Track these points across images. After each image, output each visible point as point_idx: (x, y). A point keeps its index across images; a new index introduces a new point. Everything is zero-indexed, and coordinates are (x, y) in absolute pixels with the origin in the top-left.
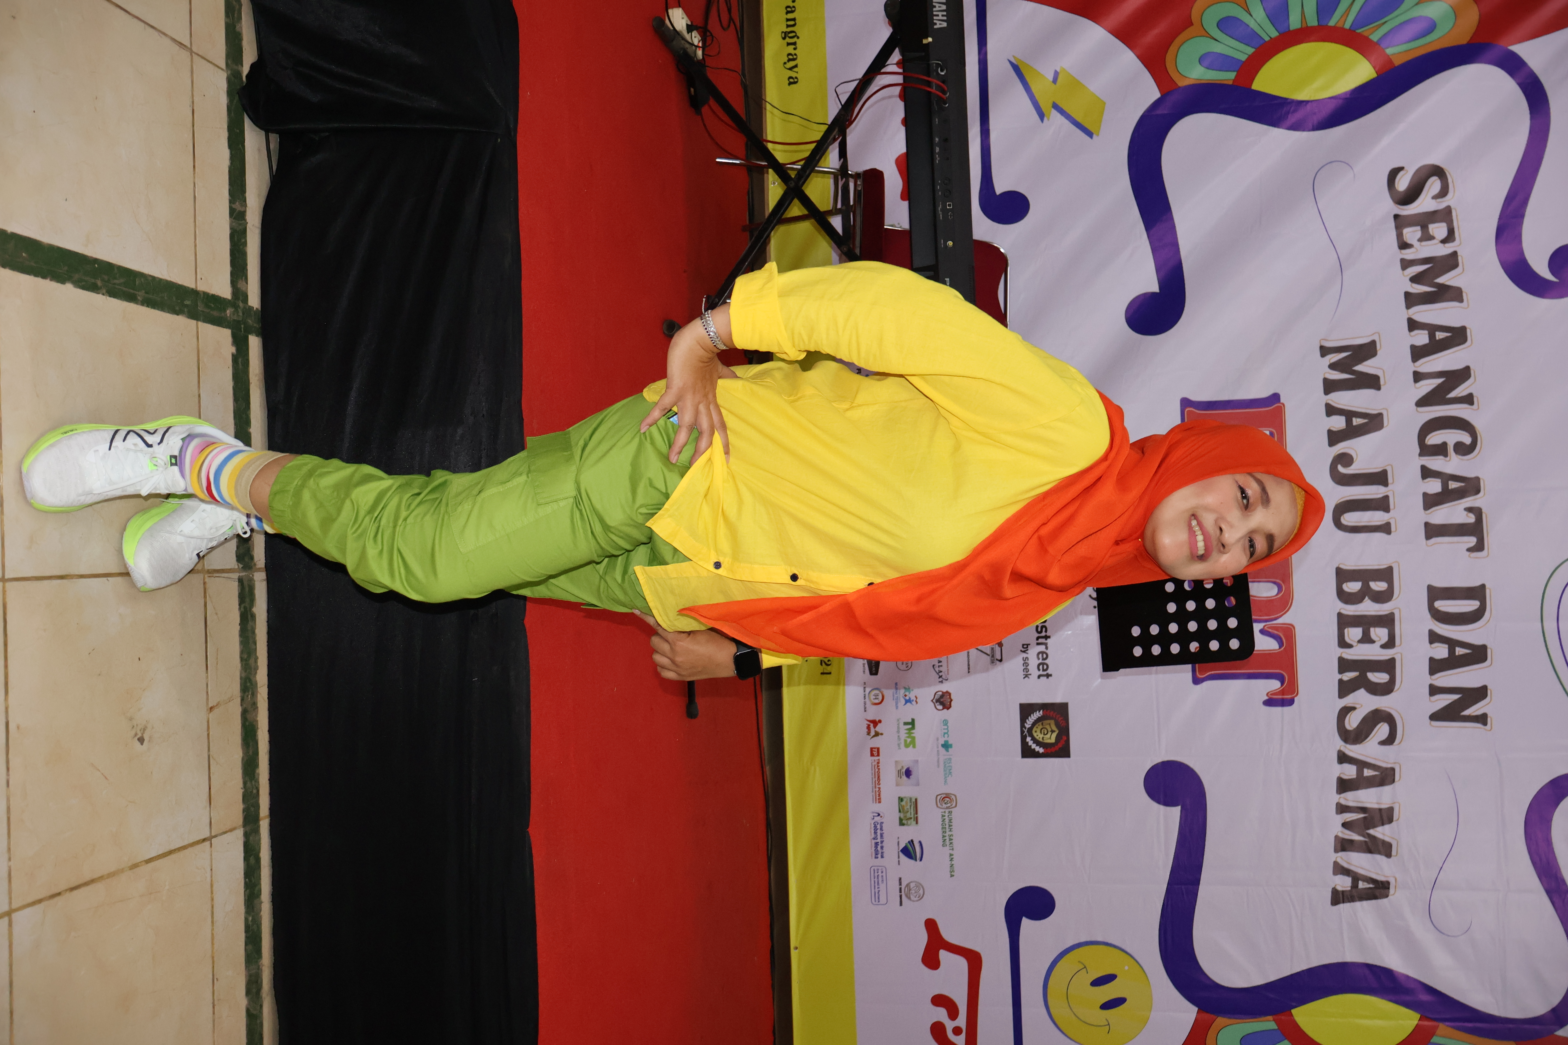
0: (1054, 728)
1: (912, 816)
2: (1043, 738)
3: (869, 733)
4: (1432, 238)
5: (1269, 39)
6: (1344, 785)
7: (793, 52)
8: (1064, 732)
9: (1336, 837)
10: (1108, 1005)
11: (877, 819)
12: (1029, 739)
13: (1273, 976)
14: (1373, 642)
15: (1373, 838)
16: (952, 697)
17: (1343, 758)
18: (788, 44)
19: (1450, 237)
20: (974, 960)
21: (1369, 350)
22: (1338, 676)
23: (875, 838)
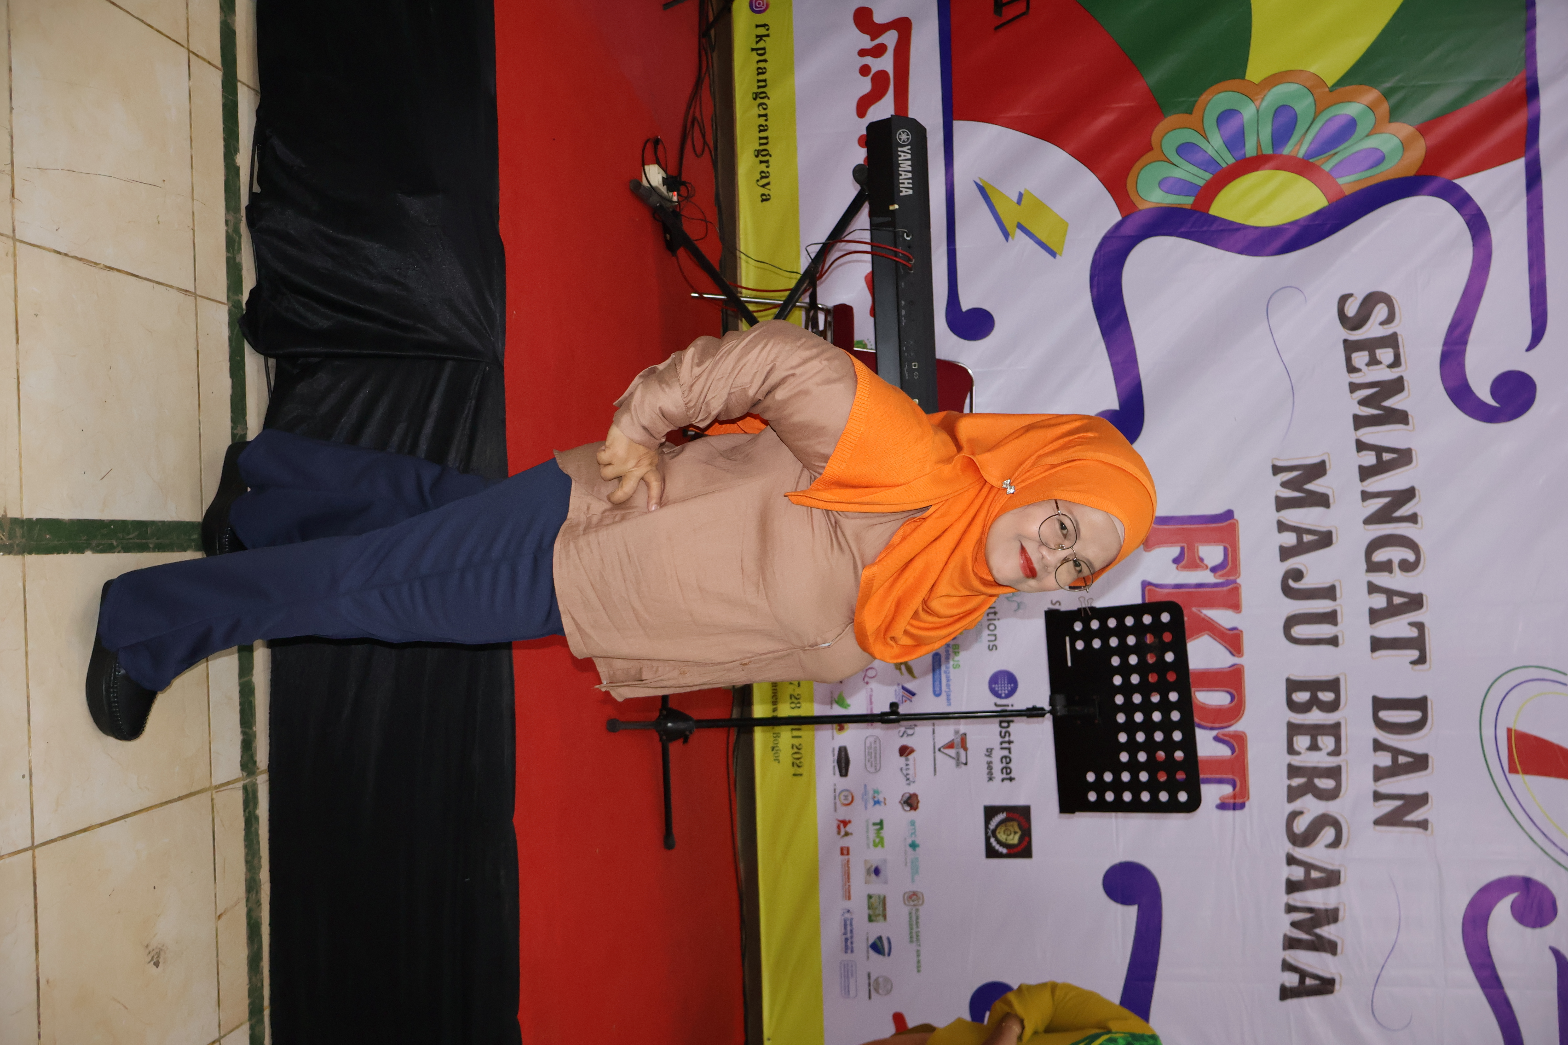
0: (1017, 829)
1: (881, 913)
2: (1006, 840)
3: (839, 833)
4: (1379, 363)
5: (1226, 165)
6: (1292, 887)
7: (765, 170)
8: (1026, 834)
9: (1285, 936)
11: (847, 915)
12: (992, 840)
14: (1320, 750)
15: (1319, 937)
16: (920, 798)
17: (1291, 860)
18: (761, 162)
19: (1396, 362)
21: (1318, 470)
22: (1287, 782)
23: (845, 934)
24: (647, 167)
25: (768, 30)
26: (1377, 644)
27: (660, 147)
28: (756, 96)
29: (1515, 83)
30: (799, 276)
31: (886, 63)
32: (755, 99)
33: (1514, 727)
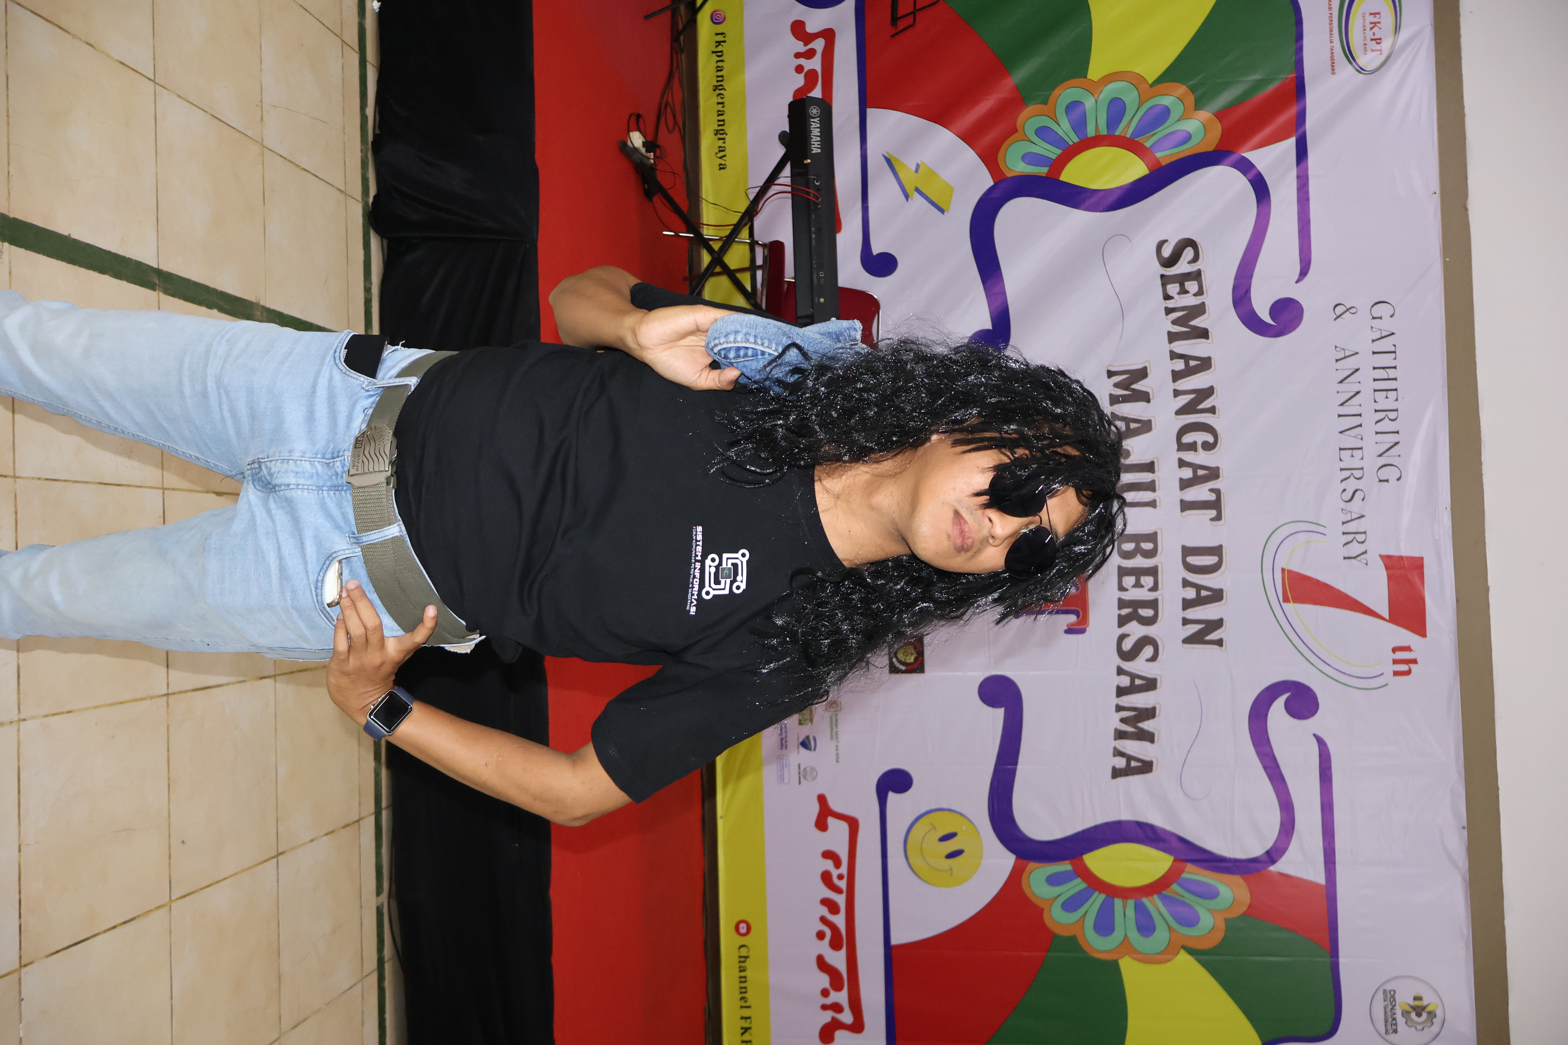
0: (913, 651)
1: (809, 718)
2: (905, 659)
4: (1187, 292)
5: (1072, 143)
6: (1121, 692)
7: (722, 145)
8: (920, 654)
9: (1116, 730)
10: (952, 855)
12: (894, 660)
13: (1069, 831)
14: (1142, 586)
15: (1142, 731)
18: (719, 139)
19: (1200, 292)
20: (853, 824)
21: (1142, 374)
22: (1118, 612)
23: (781, 734)
24: (631, 134)
25: (725, 37)
26: (1186, 506)
27: (641, 121)
28: (716, 88)
29: (1287, 80)
30: (741, 214)
31: (815, 64)
32: (714, 90)
33: (1287, 568)
